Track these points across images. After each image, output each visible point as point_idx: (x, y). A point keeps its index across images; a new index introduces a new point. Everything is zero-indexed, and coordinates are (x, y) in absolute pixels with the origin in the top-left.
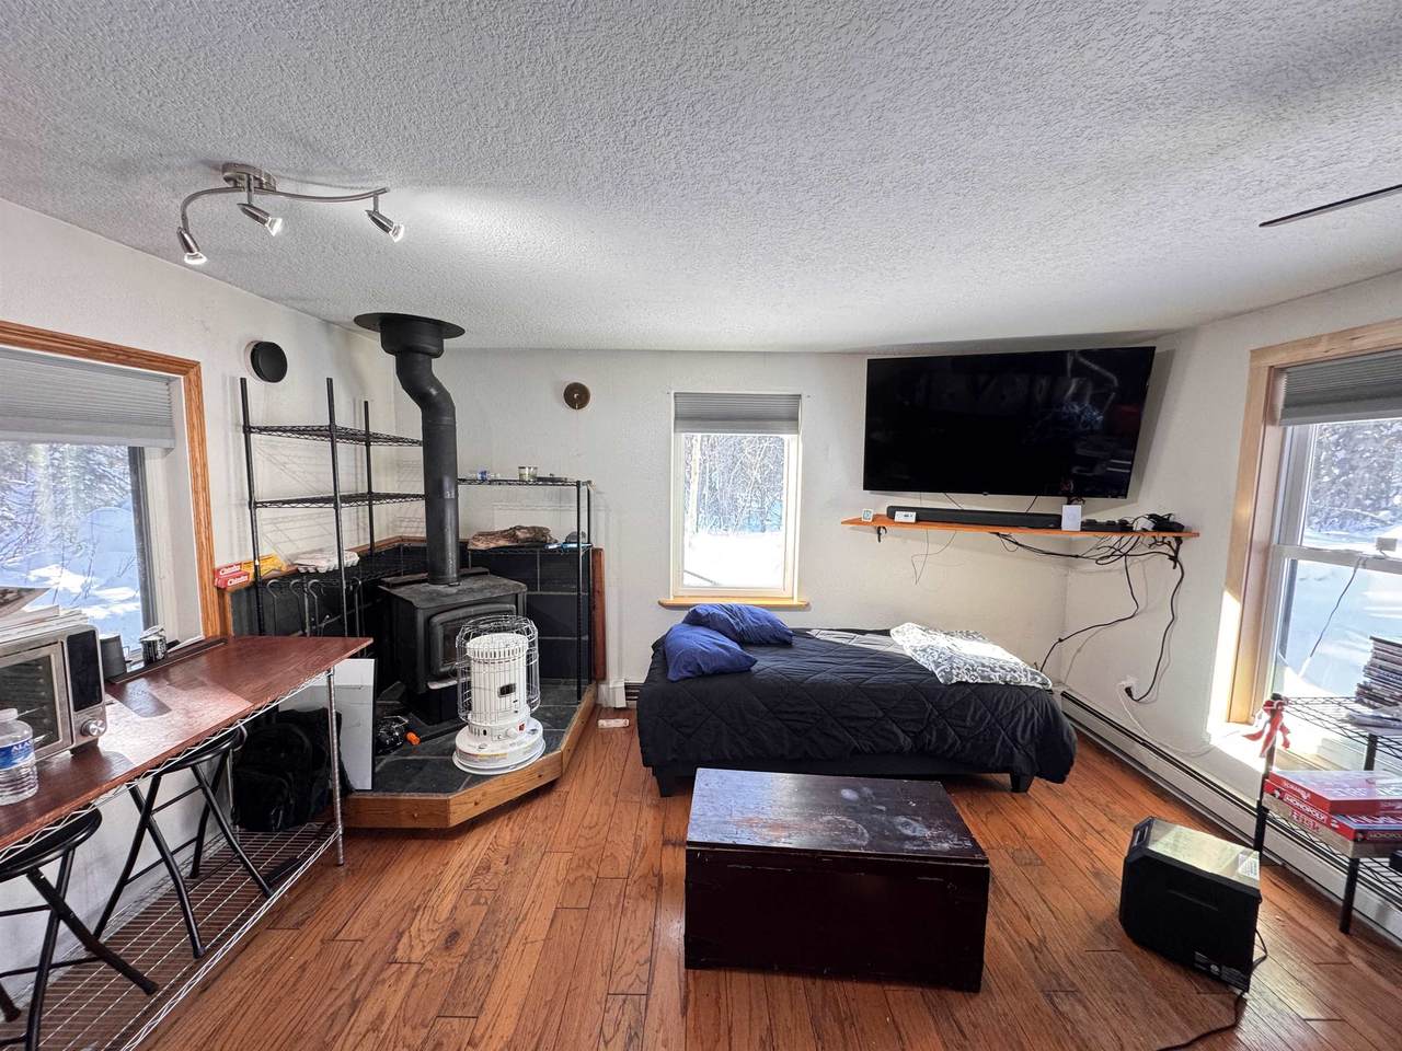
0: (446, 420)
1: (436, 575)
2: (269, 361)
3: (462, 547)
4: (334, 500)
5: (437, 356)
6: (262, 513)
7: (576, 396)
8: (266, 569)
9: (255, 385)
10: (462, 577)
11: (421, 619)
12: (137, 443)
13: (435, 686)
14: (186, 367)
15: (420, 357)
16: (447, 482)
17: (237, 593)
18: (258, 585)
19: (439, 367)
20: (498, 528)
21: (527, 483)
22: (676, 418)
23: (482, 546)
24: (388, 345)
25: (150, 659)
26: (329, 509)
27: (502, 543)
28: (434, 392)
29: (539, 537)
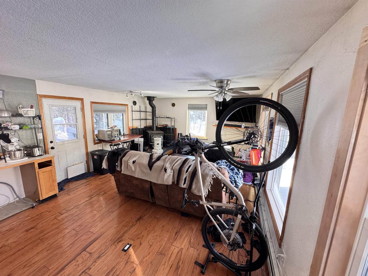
0: (155, 109)
1: (153, 130)
2: (135, 103)
3: (156, 127)
4: (140, 120)
5: (154, 100)
6: (134, 121)
7: (173, 105)
8: (134, 127)
9: (133, 106)
10: (156, 131)
11: (150, 135)
12: (123, 113)
13: (151, 144)
14: (127, 105)
15: (151, 101)
16: (154, 117)
17: (131, 130)
18: (133, 129)
19: (154, 102)
20: (162, 124)
21: (165, 118)
22: (188, 108)
23: (159, 127)
24: (148, 100)
25: (123, 135)
26: (140, 121)
27: (162, 126)
28: (153, 105)
29: (167, 125)
